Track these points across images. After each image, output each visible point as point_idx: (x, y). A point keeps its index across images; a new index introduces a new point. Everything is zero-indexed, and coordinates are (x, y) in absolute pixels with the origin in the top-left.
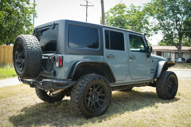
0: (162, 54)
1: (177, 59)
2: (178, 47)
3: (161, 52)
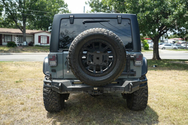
0: (2, 37)
1: (23, 43)
2: (23, 30)
3: (1, 34)
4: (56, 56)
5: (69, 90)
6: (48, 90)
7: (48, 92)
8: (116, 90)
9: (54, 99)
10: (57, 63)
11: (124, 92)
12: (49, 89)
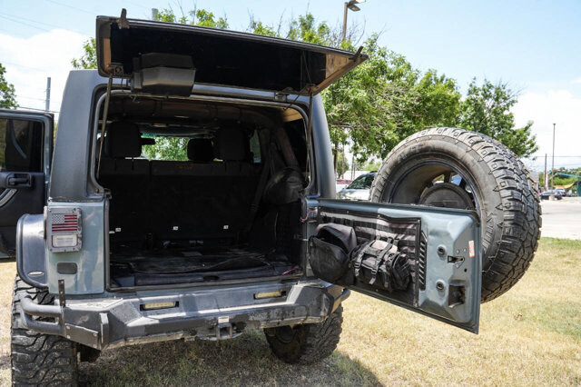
4: (79, 216)
5: (133, 336)
6: (31, 340)
7: (35, 347)
8: (283, 319)
9: (59, 367)
10: (82, 238)
11: (305, 319)
12: (37, 336)
